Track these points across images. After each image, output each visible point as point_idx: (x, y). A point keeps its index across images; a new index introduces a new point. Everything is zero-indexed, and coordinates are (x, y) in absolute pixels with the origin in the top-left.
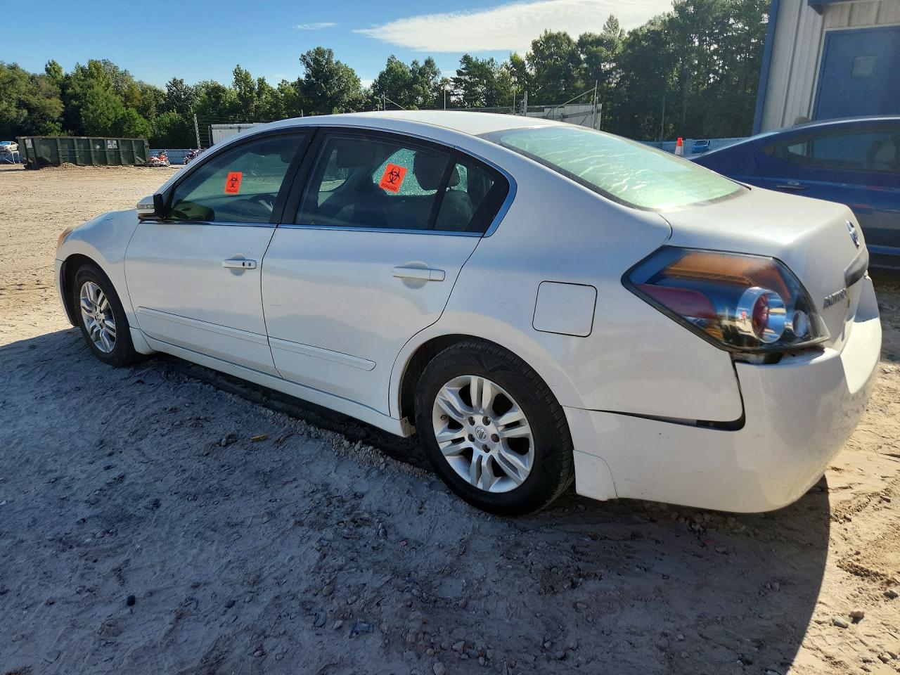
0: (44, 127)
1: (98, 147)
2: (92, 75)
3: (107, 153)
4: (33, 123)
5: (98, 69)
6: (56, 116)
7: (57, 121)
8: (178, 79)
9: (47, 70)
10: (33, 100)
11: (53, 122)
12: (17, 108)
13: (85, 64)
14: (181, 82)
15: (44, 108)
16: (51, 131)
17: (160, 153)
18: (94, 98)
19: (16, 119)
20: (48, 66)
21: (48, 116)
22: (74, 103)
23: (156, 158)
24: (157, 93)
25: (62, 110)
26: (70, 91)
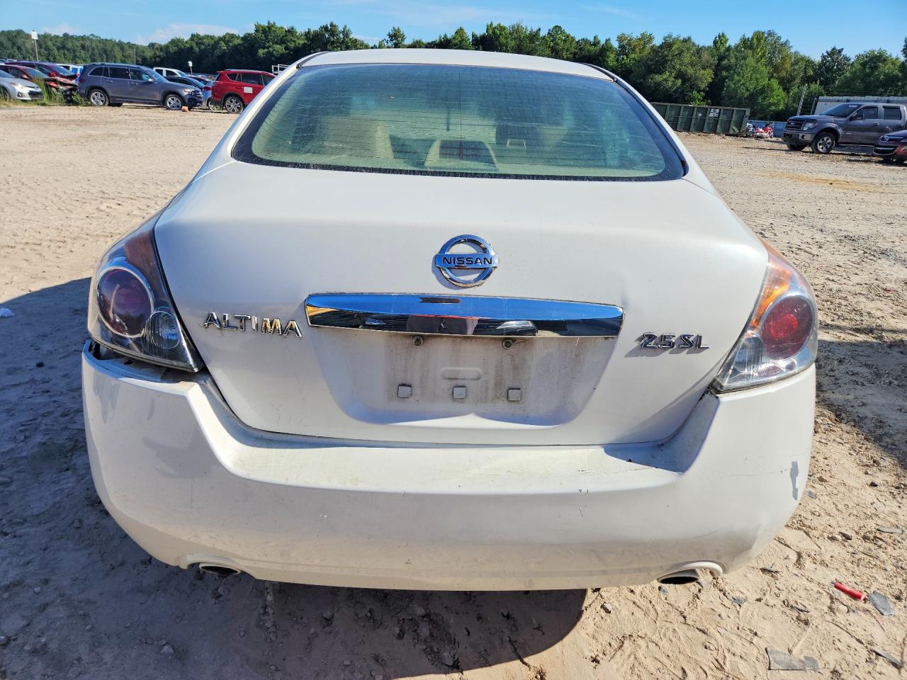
0: (690, 96)
1: (700, 115)
2: (751, 47)
3: (707, 120)
4: (682, 93)
5: (759, 40)
6: (703, 86)
7: (703, 91)
8: (838, 48)
9: (715, 42)
10: (690, 71)
11: (699, 91)
12: (675, 78)
13: (749, 35)
14: (840, 51)
15: (696, 78)
16: (692, 100)
17: (767, 125)
18: (742, 69)
19: (671, 88)
20: (717, 39)
21: (697, 86)
22: (724, 73)
23: (761, 130)
24: (809, 62)
25: (710, 80)
26: (725, 62)
